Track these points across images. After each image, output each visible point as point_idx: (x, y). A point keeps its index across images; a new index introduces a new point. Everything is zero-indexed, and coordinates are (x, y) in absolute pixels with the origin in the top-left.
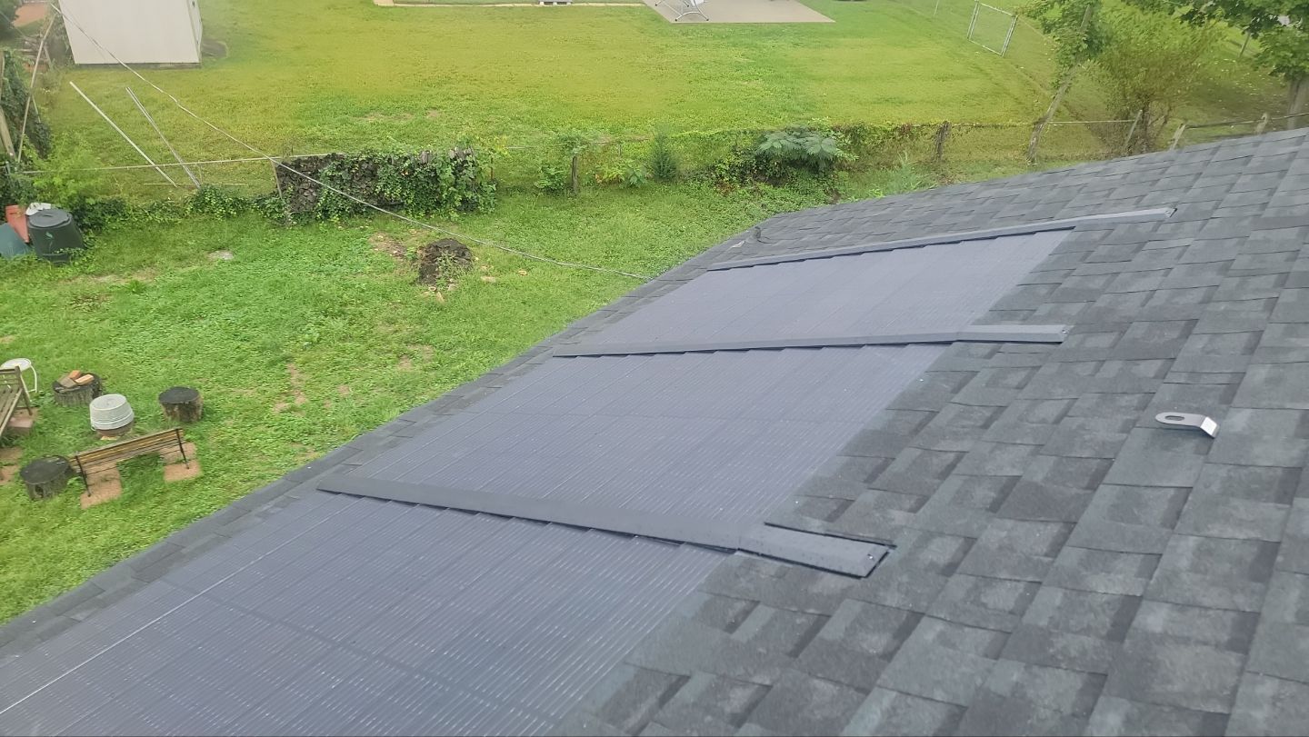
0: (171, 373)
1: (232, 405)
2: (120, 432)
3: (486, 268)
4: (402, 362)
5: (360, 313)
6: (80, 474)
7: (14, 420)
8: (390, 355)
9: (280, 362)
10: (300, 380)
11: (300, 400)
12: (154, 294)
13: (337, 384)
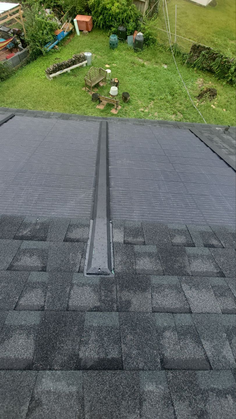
2: (113, 96)
3: (216, 103)
4: (173, 115)
5: (177, 98)
6: (99, 100)
7: (100, 83)
8: (172, 112)
9: (151, 99)
10: (151, 106)
11: (146, 111)
12: (144, 69)
13: (156, 112)
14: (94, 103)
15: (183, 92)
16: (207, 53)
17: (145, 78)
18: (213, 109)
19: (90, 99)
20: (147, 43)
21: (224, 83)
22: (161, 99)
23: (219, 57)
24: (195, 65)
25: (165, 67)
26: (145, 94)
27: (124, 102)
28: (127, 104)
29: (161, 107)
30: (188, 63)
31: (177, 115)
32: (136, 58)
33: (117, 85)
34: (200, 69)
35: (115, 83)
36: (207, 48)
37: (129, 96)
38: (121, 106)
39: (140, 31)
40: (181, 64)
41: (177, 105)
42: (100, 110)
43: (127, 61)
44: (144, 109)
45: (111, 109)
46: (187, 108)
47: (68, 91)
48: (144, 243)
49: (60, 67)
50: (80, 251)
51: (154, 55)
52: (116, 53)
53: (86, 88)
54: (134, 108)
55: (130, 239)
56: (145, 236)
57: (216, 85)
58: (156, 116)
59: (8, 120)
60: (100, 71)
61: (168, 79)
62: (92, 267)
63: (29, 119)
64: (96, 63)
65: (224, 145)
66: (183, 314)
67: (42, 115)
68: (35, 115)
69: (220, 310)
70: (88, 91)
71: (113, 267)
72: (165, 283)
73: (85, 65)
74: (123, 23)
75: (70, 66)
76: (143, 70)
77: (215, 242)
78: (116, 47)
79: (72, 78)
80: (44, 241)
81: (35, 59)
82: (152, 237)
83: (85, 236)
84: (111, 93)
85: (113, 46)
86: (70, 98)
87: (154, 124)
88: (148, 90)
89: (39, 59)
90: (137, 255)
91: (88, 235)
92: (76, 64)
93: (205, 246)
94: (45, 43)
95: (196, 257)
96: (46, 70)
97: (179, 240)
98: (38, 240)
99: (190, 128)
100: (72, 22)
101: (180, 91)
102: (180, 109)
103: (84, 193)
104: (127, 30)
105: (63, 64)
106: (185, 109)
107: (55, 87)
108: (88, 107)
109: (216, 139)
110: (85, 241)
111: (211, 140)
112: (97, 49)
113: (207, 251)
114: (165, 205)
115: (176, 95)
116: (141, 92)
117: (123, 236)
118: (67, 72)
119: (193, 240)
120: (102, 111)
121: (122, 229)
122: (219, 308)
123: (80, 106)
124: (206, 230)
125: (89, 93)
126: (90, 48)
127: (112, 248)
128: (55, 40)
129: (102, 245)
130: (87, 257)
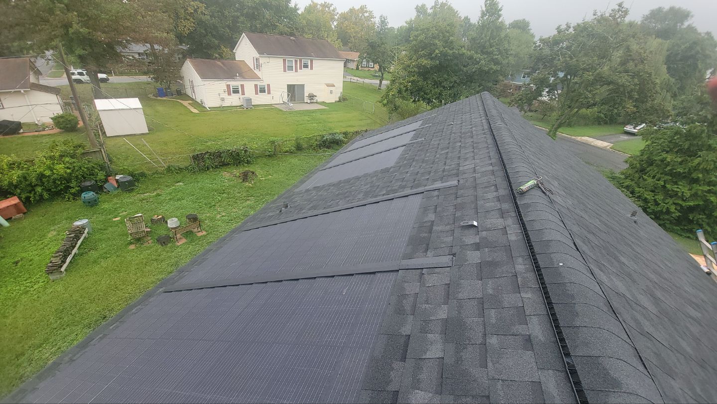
3: (261, 176)
5: (229, 192)
8: (243, 201)
9: (212, 206)
10: (220, 210)
13: (232, 209)
14: (169, 245)
18: (265, 180)
19: (159, 246)
23: (223, 153)
24: (208, 168)
25: (181, 184)
26: (201, 208)
29: (229, 205)
30: (199, 170)
32: (138, 196)
34: (215, 168)
35: (160, 219)
36: (206, 153)
37: (196, 215)
39: (116, 175)
40: (194, 174)
42: (185, 243)
44: (219, 215)
45: (195, 235)
51: (156, 183)
52: (106, 206)
53: (133, 245)
54: (211, 220)
57: (243, 169)
70: (142, 244)
73: (88, 235)
75: (76, 244)
76: (166, 197)
78: (99, 201)
84: (172, 226)
85: (94, 203)
88: (197, 204)
92: (80, 239)
101: (224, 188)
102: (244, 195)
105: (66, 247)
106: (248, 193)
115: (226, 191)
118: (76, 253)
120: (190, 242)
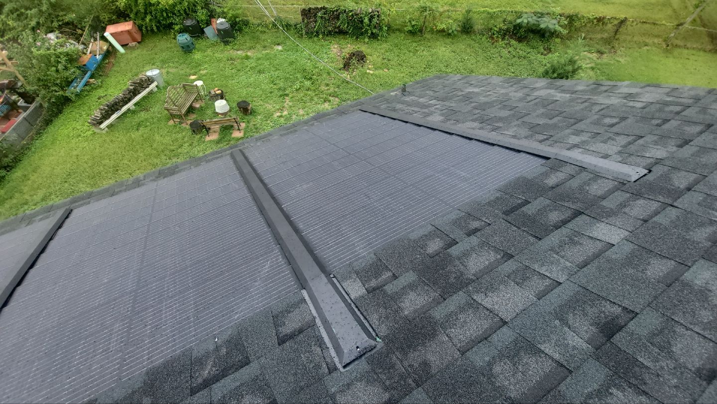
0: (247, 94)
1: (262, 110)
2: (225, 114)
3: (370, 66)
4: (325, 103)
5: (317, 80)
6: (206, 128)
7: (194, 103)
8: (322, 100)
9: (283, 95)
10: (288, 105)
11: (285, 113)
12: (252, 61)
13: (299, 109)
14: (199, 136)
15: (321, 70)
16: (325, 14)
17: (260, 72)
18: (372, 75)
19: (190, 133)
20: (237, 28)
21: (366, 40)
22: (297, 90)
23: (342, 13)
24: (317, 32)
25: (280, 48)
26: (271, 93)
27: (246, 115)
28: (251, 117)
29: (302, 100)
30: (307, 33)
31: (330, 101)
32: (231, 52)
33: (222, 97)
34: (327, 35)
35: (217, 95)
36: (321, 8)
37: (249, 104)
38: (244, 122)
39: (219, 17)
40: (299, 37)
41: (323, 88)
42: (214, 141)
43: (219, 61)
44: (280, 113)
45: (231, 133)
46: (338, 87)
47: (145, 136)
48: (395, 277)
49: (113, 108)
50: (313, 343)
51: (257, 39)
52: (197, 56)
53: (175, 120)
54: (265, 117)
55: (373, 283)
56: (390, 267)
57: (358, 46)
58: (302, 114)
59: (63, 222)
60: (185, 88)
61: (292, 61)
62: (345, 351)
63: (103, 203)
64: (173, 80)
65: (413, 109)
66: (498, 332)
67: (124, 187)
68: (111, 192)
69: (534, 298)
70: (180, 123)
71: (374, 334)
72: (452, 308)
73: (156, 89)
74: (188, 15)
75: (130, 100)
76: (252, 63)
77: (475, 224)
78: (194, 48)
79: (143, 115)
80: (247, 364)
81: (60, 112)
82: (400, 263)
83: (308, 318)
84: (217, 110)
85: (187, 49)
86: (155, 146)
87: (310, 123)
88: (272, 85)
89: (67, 110)
90: (396, 297)
91: (311, 313)
92: (140, 93)
93: (469, 235)
94: (69, 83)
95: (466, 254)
96: (89, 121)
97: (434, 246)
98: (237, 370)
99: (359, 107)
100: (103, 38)
101: (317, 70)
102: (329, 91)
103: (268, 261)
104: (198, 22)
105: (117, 100)
106: (336, 90)
107: (119, 139)
108: (190, 145)
109: (399, 106)
110: (312, 325)
111: (394, 110)
112: (164, 62)
113: (474, 240)
114: (390, 214)
115: (315, 77)
116: (265, 92)
117: (360, 284)
118: (129, 110)
119: (450, 236)
120: (218, 142)
121: (354, 276)
122: (531, 296)
123: (177, 149)
124: (457, 217)
125: (184, 125)
126: (152, 64)
127: (356, 310)
128: (85, 73)
129: (341, 313)
130: (329, 345)
